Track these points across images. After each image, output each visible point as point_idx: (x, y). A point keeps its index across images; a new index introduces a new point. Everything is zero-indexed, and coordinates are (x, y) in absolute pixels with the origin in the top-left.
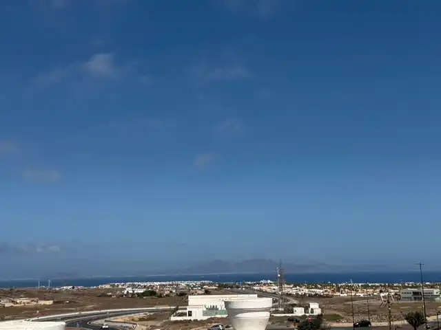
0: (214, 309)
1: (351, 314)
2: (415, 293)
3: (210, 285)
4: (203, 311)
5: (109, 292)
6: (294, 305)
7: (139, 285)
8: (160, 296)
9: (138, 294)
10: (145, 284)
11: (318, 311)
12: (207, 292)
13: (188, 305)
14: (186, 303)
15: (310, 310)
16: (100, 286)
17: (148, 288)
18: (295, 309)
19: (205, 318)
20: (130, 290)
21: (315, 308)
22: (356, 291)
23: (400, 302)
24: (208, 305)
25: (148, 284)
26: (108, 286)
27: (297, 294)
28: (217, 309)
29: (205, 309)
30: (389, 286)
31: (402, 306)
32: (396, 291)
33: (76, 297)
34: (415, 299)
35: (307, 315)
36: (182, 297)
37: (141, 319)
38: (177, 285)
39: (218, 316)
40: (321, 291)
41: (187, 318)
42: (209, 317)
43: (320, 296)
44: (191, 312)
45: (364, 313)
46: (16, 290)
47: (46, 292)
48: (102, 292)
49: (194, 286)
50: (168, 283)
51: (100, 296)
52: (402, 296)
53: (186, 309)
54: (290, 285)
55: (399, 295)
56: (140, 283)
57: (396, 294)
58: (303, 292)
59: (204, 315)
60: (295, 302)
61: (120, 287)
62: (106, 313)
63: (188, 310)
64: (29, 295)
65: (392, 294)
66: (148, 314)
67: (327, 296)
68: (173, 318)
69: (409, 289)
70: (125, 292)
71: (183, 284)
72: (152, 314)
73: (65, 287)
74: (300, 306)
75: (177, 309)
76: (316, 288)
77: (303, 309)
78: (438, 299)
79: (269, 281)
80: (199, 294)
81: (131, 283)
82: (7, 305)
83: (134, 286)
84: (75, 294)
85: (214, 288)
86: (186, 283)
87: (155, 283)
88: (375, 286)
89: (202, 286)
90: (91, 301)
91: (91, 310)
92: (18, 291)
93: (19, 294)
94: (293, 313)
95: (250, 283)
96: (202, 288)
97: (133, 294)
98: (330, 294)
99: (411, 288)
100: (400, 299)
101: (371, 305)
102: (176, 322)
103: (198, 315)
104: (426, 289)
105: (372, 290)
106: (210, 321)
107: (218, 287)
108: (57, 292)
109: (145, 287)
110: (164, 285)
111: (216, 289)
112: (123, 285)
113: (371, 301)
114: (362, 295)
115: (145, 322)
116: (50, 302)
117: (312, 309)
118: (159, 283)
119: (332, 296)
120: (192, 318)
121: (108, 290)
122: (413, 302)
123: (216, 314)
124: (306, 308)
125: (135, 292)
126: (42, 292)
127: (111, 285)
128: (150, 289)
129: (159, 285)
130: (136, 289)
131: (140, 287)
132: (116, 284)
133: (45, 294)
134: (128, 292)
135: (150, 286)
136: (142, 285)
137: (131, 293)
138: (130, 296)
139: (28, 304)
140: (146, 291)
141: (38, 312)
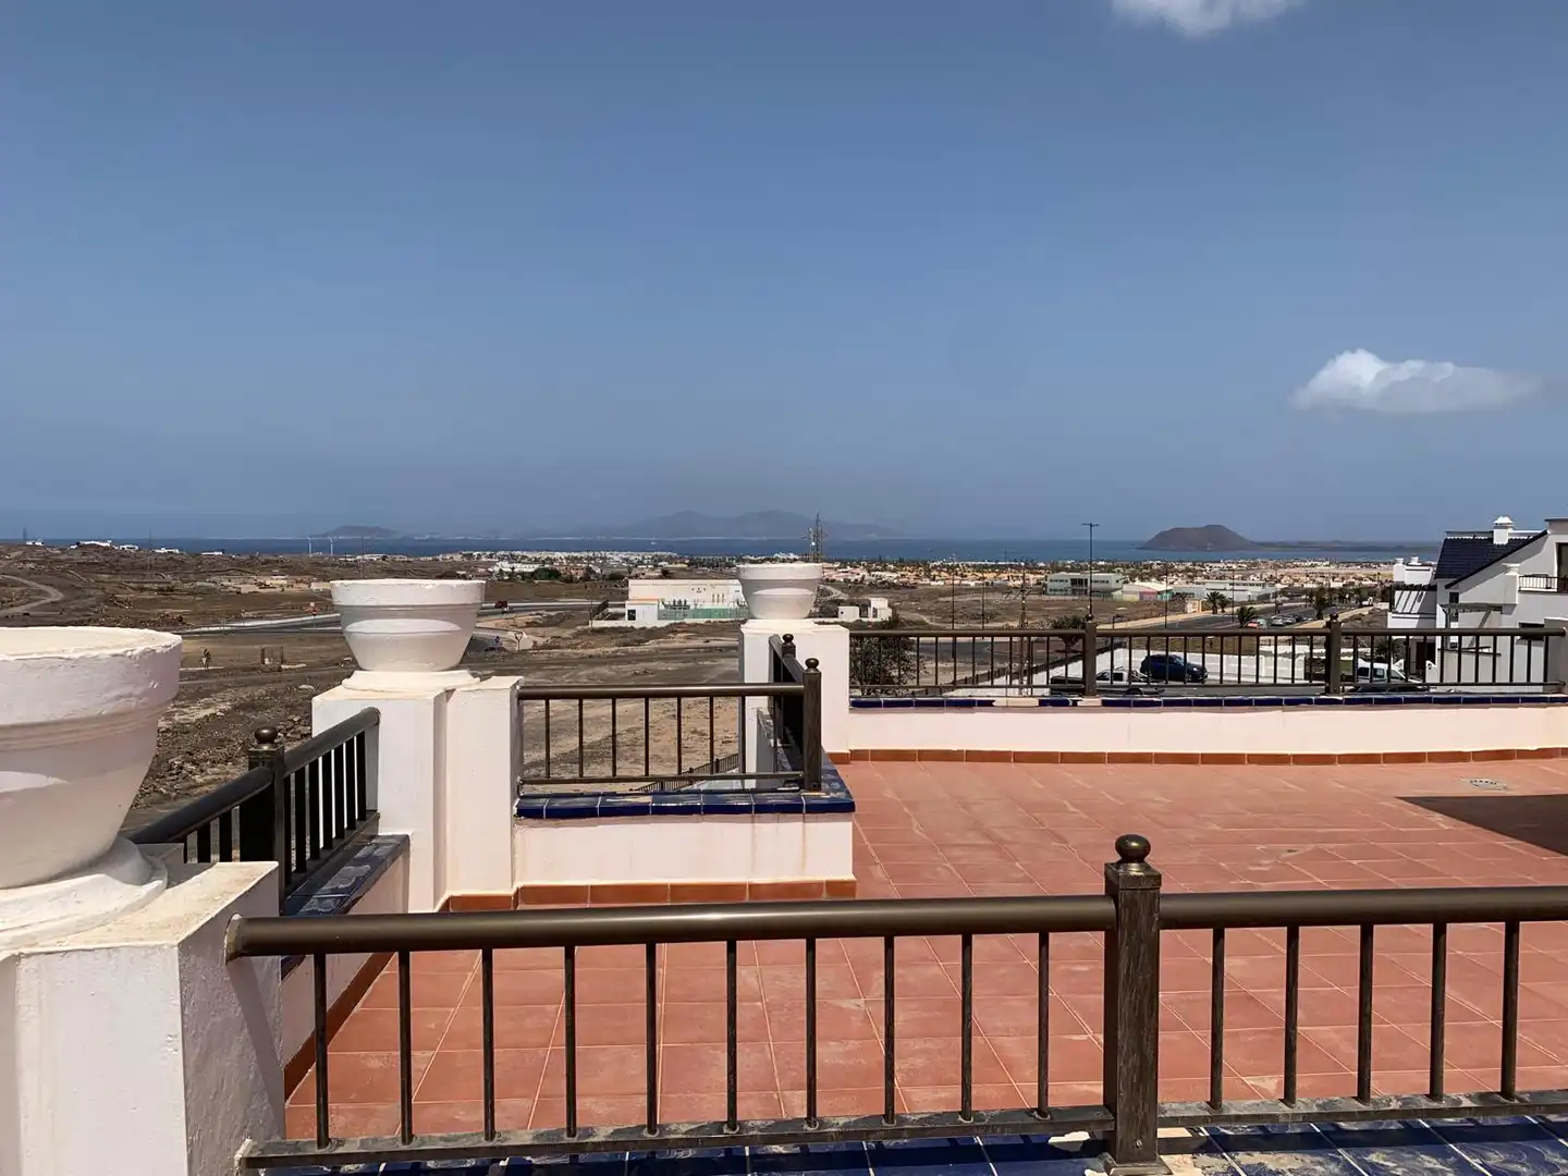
0: (680, 606)
1: (951, 620)
2: (1074, 581)
3: (670, 560)
4: (659, 611)
5: (461, 570)
6: (839, 602)
7: (524, 557)
8: (570, 580)
9: (523, 574)
10: (537, 555)
11: (885, 614)
12: (666, 574)
13: (627, 599)
14: (624, 595)
15: (870, 611)
16: (440, 557)
17: (544, 563)
18: (841, 608)
19: (664, 623)
20: (506, 566)
21: (881, 607)
22: (962, 576)
23: (1045, 598)
24: (669, 600)
25: (544, 555)
26: (458, 557)
27: (847, 581)
28: (686, 607)
29: (662, 607)
30: (1026, 567)
31: (1049, 606)
32: (1039, 576)
34: (1074, 592)
35: (864, 620)
36: (617, 582)
37: (529, 625)
38: (604, 559)
39: (688, 621)
40: (895, 575)
41: (625, 623)
42: (673, 621)
43: (891, 586)
44: (634, 611)
45: (974, 617)
46: (263, 558)
47: (326, 565)
48: (449, 568)
49: (641, 563)
50: (584, 554)
51: (441, 577)
52: (1050, 585)
53: (624, 606)
54: (833, 562)
55: (1045, 585)
56: (525, 553)
57: (1039, 584)
58: (859, 578)
59: (659, 618)
60: (844, 597)
61: (484, 559)
63: (628, 607)
64: (289, 569)
65: (1032, 582)
66: (545, 613)
67: (905, 586)
68: (597, 624)
69: (1064, 573)
70: (497, 569)
71: (616, 558)
72: (553, 614)
73: (367, 557)
74: (852, 604)
75: (605, 605)
76: (885, 569)
77: (858, 608)
78: (1119, 592)
79: (792, 556)
80: (649, 578)
81: (508, 553)
82: (246, 589)
83: (512, 559)
84: (390, 571)
85: (679, 566)
86: (623, 555)
87: (558, 555)
88: (998, 566)
89: (655, 562)
92: (267, 562)
93: (268, 567)
94: (836, 616)
95: (753, 558)
96: (656, 566)
97: (512, 575)
98: (912, 581)
99: (1067, 570)
100: (1045, 593)
101: (989, 603)
102: (602, 631)
103: (647, 619)
104: (1097, 575)
105: (992, 575)
106: (672, 630)
107: (689, 565)
108: (349, 566)
109: (536, 560)
110: (576, 558)
111: (684, 569)
112: (491, 556)
113: (989, 597)
114: (972, 584)
117: (875, 610)
118: (566, 555)
119: (914, 587)
120: (637, 624)
121: (459, 565)
122: (1071, 598)
123: (685, 616)
124: (864, 607)
125: (516, 570)
126: (318, 564)
127: (464, 555)
128: (547, 566)
129: (567, 559)
130: (519, 565)
131: (526, 560)
132: (475, 554)
133: (324, 569)
134: (501, 570)
135: (548, 559)
136: (530, 556)
137: (507, 572)
138: (506, 578)
139: (290, 589)
140: (539, 569)
141: (312, 604)
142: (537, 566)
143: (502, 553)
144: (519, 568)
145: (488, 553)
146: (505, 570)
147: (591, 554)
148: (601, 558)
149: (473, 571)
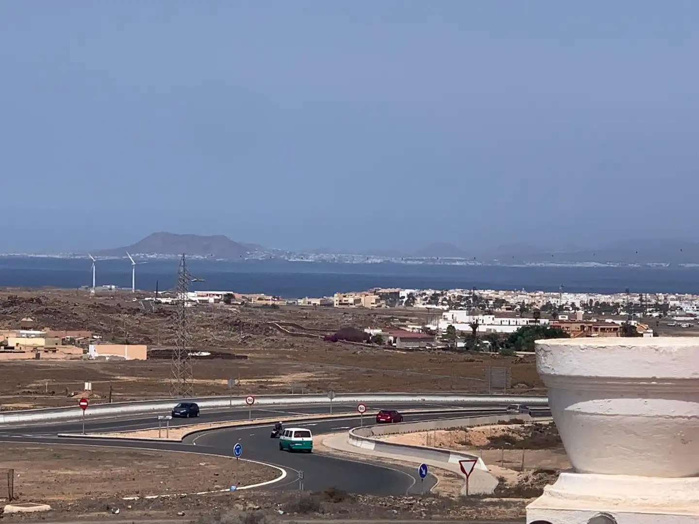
5: (374, 326)
7: (499, 302)
9: (493, 337)
10: (525, 298)
16: (335, 299)
17: (537, 315)
20: (461, 320)
25: (539, 299)
26: (369, 300)
33: (239, 337)
46: (6, 294)
47: (119, 310)
48: (345, 322)
50: (621, 299)
51: (334, 339)
56: (501, 295)
61: (419, 304)
62: (354, 407)
70: (443, 325)
73: (192, 296)
81: (468, 293)
83: (477, 306)
84: (237, 325)
86: (698, 300)
87: (568, 298)
90: (296, 357)
91: (298, 392)
97: (472, 338)
108: (162, 312)
109: (523, 310)
110: (605, 305)
112: (434, 299)
115: (516, 455)
116: (138, 352)
118: (585, 298)
121: (370, 317)
125: (481, 329)
126: (105, 308)
127: (383, 297)
128: (543, 321)
129: (584, 306)
130: (488, 319)
131: (503, 309)
132: (404, 293)
133: (115, 317)
134: (451, 328)
135: (548, 306)
136: (512, 301)
137: (462, 334)
138: (461, 344)
139: (50, 355)
140: (525, 328)
141: (88, 386)
142: (523, 322)
143: (457, 293)
144: (488, 324)
145: (430, 292)
146: (458, 327)
147: (636, 300)
148: (657, 307)
149: (398, 328)
